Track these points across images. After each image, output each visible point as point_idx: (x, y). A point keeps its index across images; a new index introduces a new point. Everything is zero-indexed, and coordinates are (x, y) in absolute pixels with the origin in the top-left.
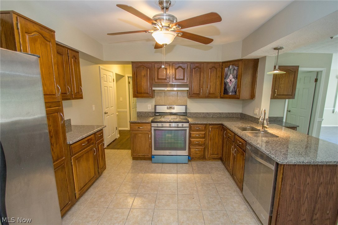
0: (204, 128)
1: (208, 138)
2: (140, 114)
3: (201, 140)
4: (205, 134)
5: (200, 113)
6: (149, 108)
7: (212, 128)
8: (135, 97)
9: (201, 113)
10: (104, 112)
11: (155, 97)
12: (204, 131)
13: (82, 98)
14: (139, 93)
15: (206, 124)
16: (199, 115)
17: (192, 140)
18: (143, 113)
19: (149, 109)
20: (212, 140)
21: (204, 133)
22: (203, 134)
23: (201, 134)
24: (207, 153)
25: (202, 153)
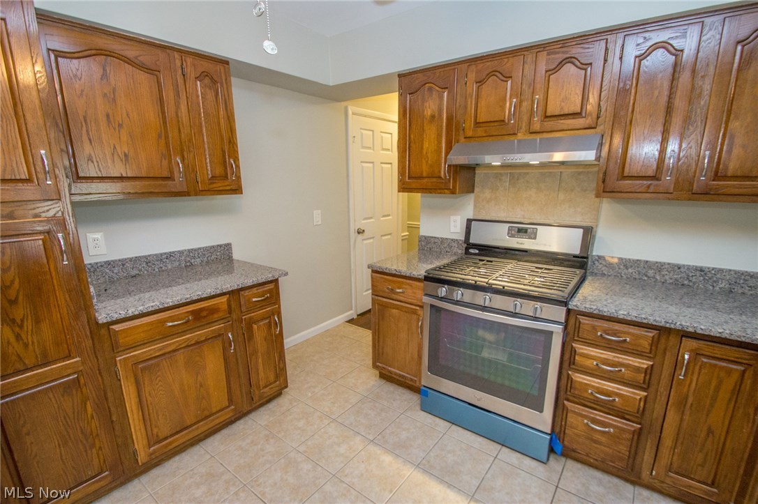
0: (646, 344)
1: (666, 393)
2: (428, 243)
3: (626, 391)
4: (649, 371)
5: (659, 267)
6: (455, 227)
7: (696, 354)
8: (403, 192)
9: (662, 264)
10: (353, 228)
11: (476, 190)
12: (649, 358)
13: (237, 190)
14: (415, 178)
15: (663, 332)
16: (651, 273)
17: (579, 378)
18: (435, 243)
19: (453, 230)
20: (687, 412)
21: (645, 364)
22: (638, 370)
23: (627, 366)
24: (648, 457)
25: (624, 449)
